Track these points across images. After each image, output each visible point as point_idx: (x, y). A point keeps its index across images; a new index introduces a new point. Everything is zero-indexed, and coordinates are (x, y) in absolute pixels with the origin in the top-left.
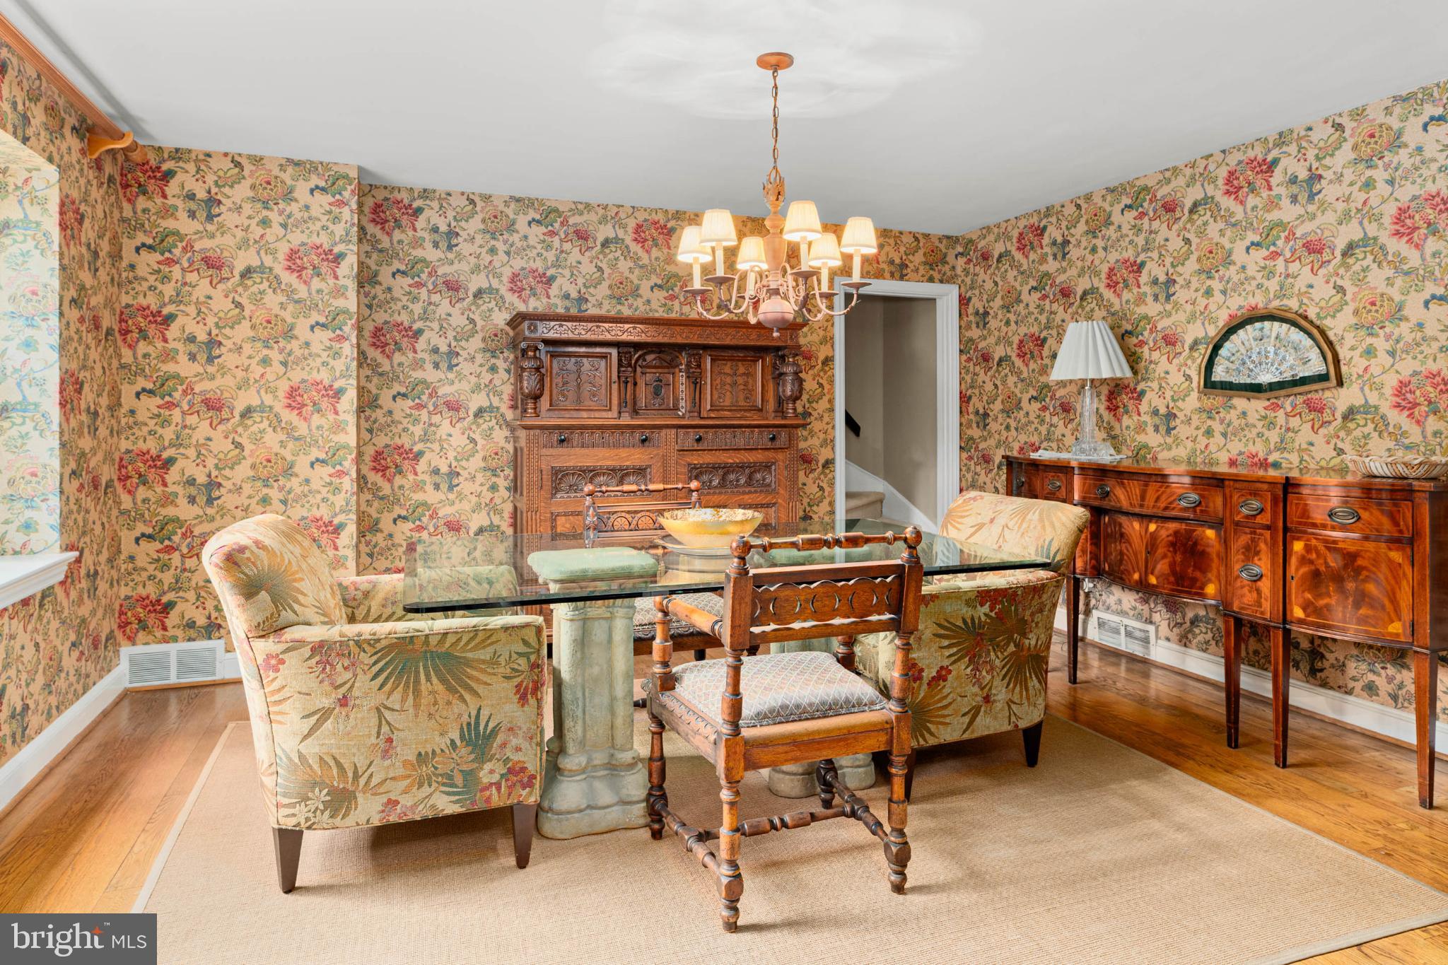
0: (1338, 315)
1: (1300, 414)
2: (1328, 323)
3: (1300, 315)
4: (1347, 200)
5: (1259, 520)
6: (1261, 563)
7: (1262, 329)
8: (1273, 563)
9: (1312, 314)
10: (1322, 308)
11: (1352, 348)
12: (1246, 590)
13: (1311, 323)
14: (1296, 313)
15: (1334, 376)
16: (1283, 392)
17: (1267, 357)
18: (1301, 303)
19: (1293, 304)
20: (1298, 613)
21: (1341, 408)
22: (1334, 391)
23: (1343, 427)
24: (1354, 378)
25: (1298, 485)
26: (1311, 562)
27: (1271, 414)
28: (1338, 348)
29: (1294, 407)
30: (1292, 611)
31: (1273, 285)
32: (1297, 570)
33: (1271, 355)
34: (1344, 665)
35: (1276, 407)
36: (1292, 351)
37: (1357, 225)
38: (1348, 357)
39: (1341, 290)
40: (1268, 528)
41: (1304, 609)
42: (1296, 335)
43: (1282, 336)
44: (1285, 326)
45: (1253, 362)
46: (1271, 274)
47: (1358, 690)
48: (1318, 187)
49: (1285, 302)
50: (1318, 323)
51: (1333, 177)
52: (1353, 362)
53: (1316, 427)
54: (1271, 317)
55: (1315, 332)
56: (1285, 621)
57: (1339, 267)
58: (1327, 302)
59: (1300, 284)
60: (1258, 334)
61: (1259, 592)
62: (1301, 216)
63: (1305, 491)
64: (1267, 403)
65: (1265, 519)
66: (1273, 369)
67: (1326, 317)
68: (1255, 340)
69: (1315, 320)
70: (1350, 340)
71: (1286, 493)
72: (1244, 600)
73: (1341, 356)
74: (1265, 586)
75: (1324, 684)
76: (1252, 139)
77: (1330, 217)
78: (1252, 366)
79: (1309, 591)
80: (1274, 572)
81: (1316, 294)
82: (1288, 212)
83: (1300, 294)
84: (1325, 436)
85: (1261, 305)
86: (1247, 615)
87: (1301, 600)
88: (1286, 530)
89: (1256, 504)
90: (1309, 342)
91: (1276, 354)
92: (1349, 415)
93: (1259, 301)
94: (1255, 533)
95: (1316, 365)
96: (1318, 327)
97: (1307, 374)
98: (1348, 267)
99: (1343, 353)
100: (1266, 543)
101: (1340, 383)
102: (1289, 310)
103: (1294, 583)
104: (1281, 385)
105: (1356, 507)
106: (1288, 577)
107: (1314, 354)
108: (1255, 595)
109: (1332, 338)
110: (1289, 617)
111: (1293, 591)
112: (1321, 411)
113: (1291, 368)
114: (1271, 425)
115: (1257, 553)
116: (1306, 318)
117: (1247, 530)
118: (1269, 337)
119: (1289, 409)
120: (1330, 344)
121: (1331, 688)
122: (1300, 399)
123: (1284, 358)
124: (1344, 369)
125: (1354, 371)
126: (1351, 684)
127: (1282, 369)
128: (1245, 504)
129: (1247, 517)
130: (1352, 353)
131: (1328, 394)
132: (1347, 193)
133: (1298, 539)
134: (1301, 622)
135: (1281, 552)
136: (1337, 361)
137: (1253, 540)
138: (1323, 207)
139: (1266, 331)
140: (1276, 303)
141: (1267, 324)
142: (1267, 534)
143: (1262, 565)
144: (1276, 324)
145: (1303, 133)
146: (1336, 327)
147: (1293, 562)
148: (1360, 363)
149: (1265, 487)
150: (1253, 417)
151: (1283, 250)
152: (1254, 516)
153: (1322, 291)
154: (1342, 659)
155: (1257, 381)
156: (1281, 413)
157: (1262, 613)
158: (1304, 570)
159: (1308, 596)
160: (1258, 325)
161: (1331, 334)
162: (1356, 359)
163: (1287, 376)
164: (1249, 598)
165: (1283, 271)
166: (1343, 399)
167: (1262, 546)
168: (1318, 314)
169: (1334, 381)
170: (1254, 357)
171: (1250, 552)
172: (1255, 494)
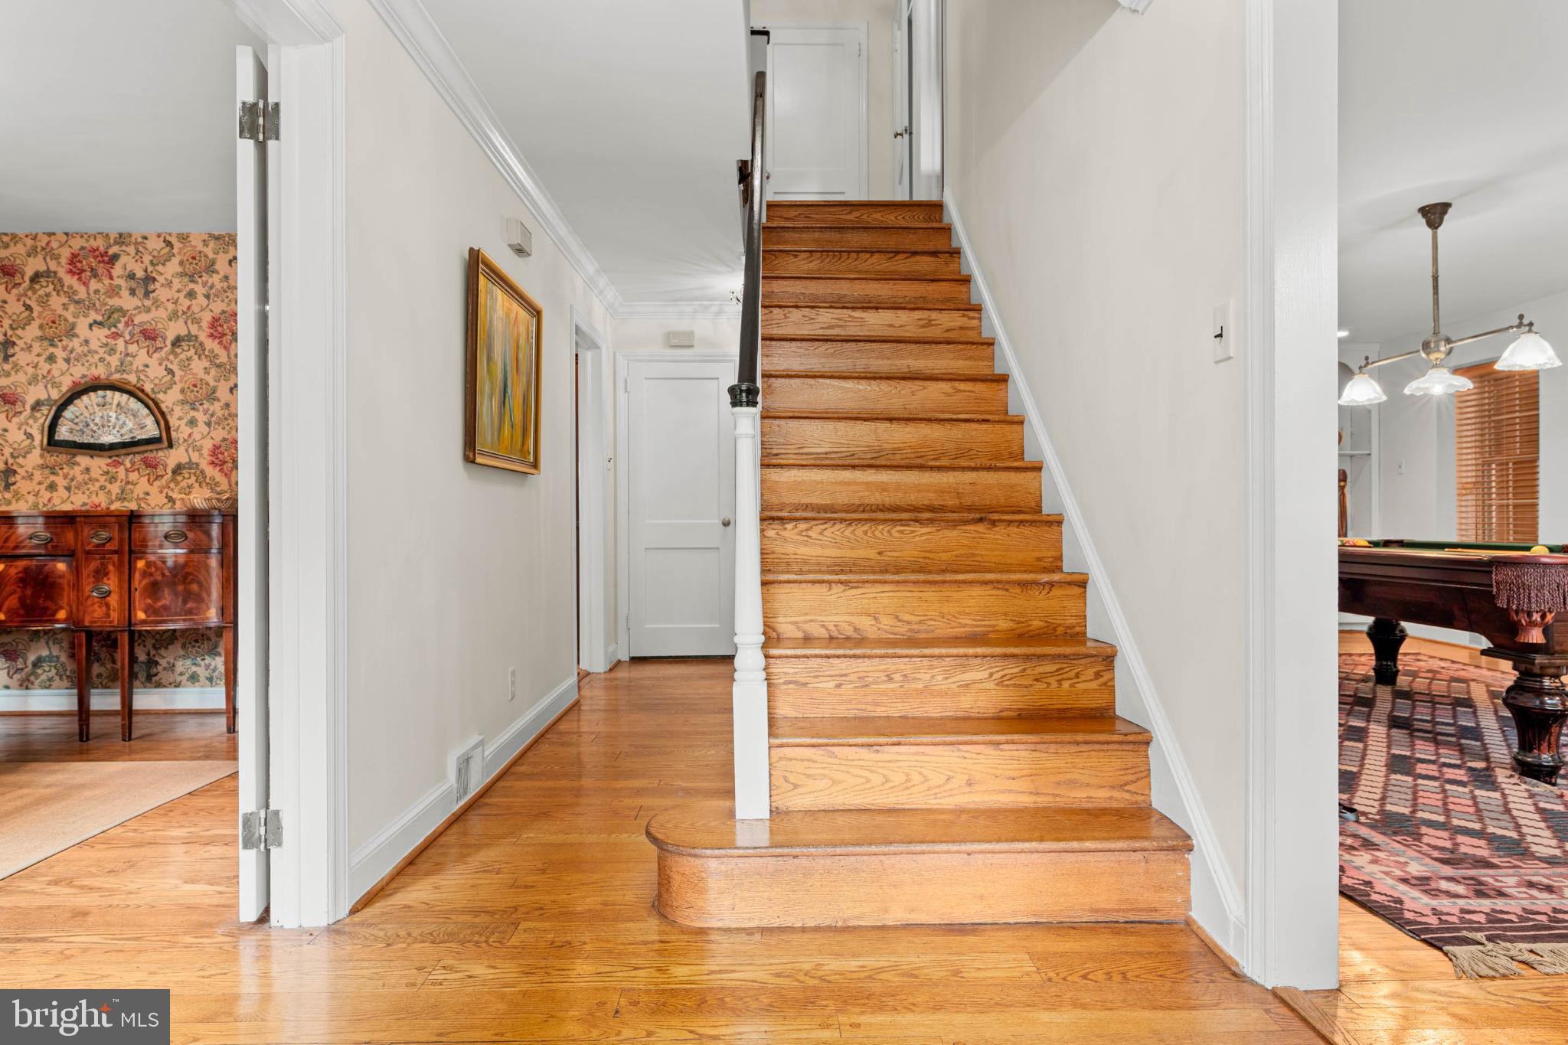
0: (168, 391)
1: (138, 469)
2: (161, 396)
3: (138, 389)
4: (176, 302)
5: (108, 547)
6: (111, 582)
7: (104, 397)
8: (120, 580)
9: (148, 388)
10: (156, 385)
11: (180, 419)
12: (96, 606)
13: (147, 395)
14: (135, 386)
15: (165, 439)
16: (124, 451)
17: (109, 421)
18: (139, 379)
19: (132, 378)
20: (141, 615)
21: (172, 464)
22: (166, 451)
23: (173, 480)
24: (181, 441)
25: (140, 516)
26: (151, 575)
27: (112, 470)
28: (169, 417)
29: (133, 464)
30: (136, 615)
31: (114, 361)
32: (140, 582)
33: (113, 420)
34: (174, 666)
35: (117, 464)
36: (131, 417)
37: (183, 324)
38: (177, 425)
39: (171, 372)
40: (115, 552)
41: (145, 612)
42: (134, 404)
43: (123, 404)
44: (125, 396)
45: (96, 424)
46: (112, 351)
47: (184, 682)
48: (152, 286)
49: (125, 376)
50: (153, 396)
51: (164, 282)
52: (181, 430)
53: (151, 480)
54: (113, 387)
55: (151, 403)
56: (130, 625)
57: (169, 354)
58: (160, 380)
59: (138, 363)
60: (100, 400)
61: (107, 605)
62: (138, 307)
63: (147, 520)
64: (109, 461)
65: (113, 546)
66: (115, 431)
67: (159, 392)
68: (99, 405)
69: (150, 394)
70: (178, 411)
71: (130, 523)
72: (95, 615)
73: (171, 424)
74: (113, 600)
75: (159, 685)
76: (95, 232)
77: (162, 313)
78: (95, 428)
79: (149, 597)
80: (121, 588)
81: (150, 372)
82: (127, 302)
83: (137, 371)
84: (159, 487)
85: (103, 376)
86: (97, 627)
87: (143, 606)
88: (131, 552)
89: (105, 534)
90: (146, 411)
91: (117, 419)
92: (178, 470)
93: (101, 372)
94: (104, 558)
95: (151, 430)
96: (153, 400)
97: (144, 437)
98: (176, 355)
99: (173, 422)
100: (114, 565)
101: (171, 445)
102: (129, 383)
103: (137, 593)
104: (124, 445)
105: (184, 530)
106: (133, 590)
107: (150, 421)
108: (104, 609)
109: (164, 409)
110: (133, 621)
111: (137, 599)
112: (155, 467)
113: (131, 431)
114: (113, 479)
115: (106, 574)
116: (143, 391)
117: (98, 556)
118: (111, 404)
119: (128, 465)
120: (163, 414)
121: (165, 686)
122: (138, 457)
123: (124, 423)
124: (174, 434)
125: (181, 436)
126: (179, 679)
127: (123, 431)
128: (95, 535)
129: (98, 545)
130: (179, 422)
131: (161, 453)
132: (175, 298)
133: (141, 558)
134: (143, 622)
135: (127, 571)
136: (168, 428)
137: (102, 564)
138: (157, 304)
139: (108, 399)
140: (117, 376)
141: (109, 393)
142: (116, 557)
143: (111, 583)
144: (117, 394)
145: (140, 240)
146: (169, 400)
147: (137, 576)
148: (185, 431)
149: (113, 519)
150: (95, 473)
151: (122, 332)
152: (104, 544)
153: (156, 371)
154: (172, 661)
155: (100, 442)
156: (121, 469)
157: (111, 622)
158: (144, 582)
159: (149, 601)
160: (100, 393)
161: (163, 406)
162: (183, 427)
163: (127, 438)
164: (98, 612)
165: (123, 350)
166: (174, 457)
167: (111, 568)
168: (153, 389)
169: (166, 444)
170: (97, 420)
171: (100, 574)
172: (104, 526)
